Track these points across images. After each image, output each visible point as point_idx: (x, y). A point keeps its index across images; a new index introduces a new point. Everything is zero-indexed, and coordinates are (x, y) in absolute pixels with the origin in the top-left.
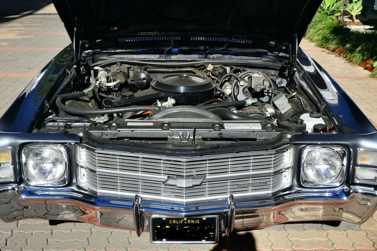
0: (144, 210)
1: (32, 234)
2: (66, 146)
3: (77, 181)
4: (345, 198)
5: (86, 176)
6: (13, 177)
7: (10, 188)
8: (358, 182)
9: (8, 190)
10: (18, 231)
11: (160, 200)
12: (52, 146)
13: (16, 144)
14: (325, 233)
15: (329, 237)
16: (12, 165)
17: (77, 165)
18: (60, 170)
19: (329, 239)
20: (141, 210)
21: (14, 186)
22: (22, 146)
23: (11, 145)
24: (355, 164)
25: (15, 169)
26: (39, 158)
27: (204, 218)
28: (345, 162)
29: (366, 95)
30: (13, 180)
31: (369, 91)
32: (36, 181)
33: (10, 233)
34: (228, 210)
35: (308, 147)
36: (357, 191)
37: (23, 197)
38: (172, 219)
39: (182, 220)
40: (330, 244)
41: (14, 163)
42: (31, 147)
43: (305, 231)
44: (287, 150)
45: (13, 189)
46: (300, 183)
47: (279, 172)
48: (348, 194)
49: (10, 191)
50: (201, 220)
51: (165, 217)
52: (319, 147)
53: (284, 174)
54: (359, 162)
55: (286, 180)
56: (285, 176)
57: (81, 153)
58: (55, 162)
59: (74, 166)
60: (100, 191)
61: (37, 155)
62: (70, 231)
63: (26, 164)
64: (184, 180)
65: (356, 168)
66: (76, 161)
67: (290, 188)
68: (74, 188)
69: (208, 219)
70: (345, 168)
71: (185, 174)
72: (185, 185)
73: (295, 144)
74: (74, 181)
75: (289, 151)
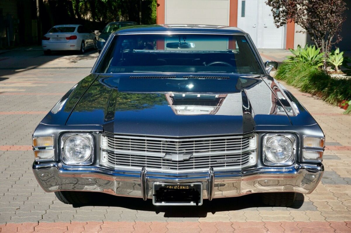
0: (148, 178)
1: (61, 212)
2: (93, 135)
3: (100, 161)
4: (295, 173)
5: (106, 157)
6: (54, 158)
7: (52, 165)
8: (304, 160)
9: (50, 167)
10: (50, 211)
11: (161, 172)
12: (82, 134)
13: (57, 132)
14: (288, 212)
15: (291, 214)
16: (53, 148)
17: (100, 149)
18: (88, 153)
19: (292, 216)
20: (146, 178)
21: (54, 164)
22: (62, 134)
23: (54, 133)
24: (302, 148)
25: (55, 152)
26: (73, 143)
27: (192, 185)
28: (295, 147)
29: (338, 127)
30: (53, 160)
31: (342, 124)
32: (71, 161)
33: (44, 212)
34: (209, 178)
35: (267, 134)
36: (304, 167)
37: (61, 171)
38: (169, 185)
39: (176, 186)
40: (292, 218)
41: (55, 147)
42: (67, 135)
43: (273, 211)
44: (252, 138)
45: (54, 166)
46: (263, 163)
47: (247, 154)
48: (297, 170)
49: (52, 168)
50: (190, 186)
51: (164, 184)
52: (276, 135)
53: (251, 156)
54: (305, 145)
55: (253, 160)
56: (252, 158)
57: (103, 140)
58: (85, 147)
59: (98, 150)
60: (117, 167)
61: (72, 141)
62: (90, 211)
63: (63, 148)
64: (177, 155)
65: (303, 150)
66: (99, 145)
67: (256, 166)
68: (98, 166)
69: (194, 185)
70: (295, 151)
71: (178, 152)
72: (178, 159)
73: (258, 133)
74: (98, 161)
75: (254, 138)
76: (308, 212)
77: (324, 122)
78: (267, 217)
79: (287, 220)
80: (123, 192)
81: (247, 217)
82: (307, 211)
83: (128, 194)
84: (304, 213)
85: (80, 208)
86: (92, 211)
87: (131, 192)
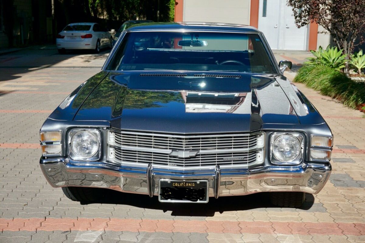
0: (154, 174)
1: (69, 209)
2: (100, 131)
3: (106, 157)
4: (303, 172)
5: (113, 154)
6: (61, 153)
7: (59, 160)
8: (311, 160)
9: (57, 162)
10: (58, 207)
11: (167, 168)
12: (90, 130)
13: (65, 128)
14: (297, 213)
15: (300, 215)
16: (61, 143)
17: (107, 145)
18: (95, 149)
19: (300, 217)
20: (153, 174)
21: (62, 159)
22: (69, 129)
23: (61, 129)
24: (310, 147)
25: (63, 147)
26: (80, 139)
27: (198, 182)
28: (302, 146)
29: (356, 130)
30: (61, 155)
31: (360, 127)
32: (77, 157)
33: (52, 208)
34: (215, 175)
35: (275, 133)
36: (311, 166)
37: (68, 167)
38: (175, 182)
39: (182, 183)
40: (300, 219)
41: (62, 142)
42: (75, 130)
43: (281, 212)
44: (260, 136)
45: (61, 161)
46: (271, 162)
47: (255, 152)
48: (304, 169)
49: (59, 163)
50: (196, 183)
51: (169, 181)
52: (284, 133)
53: (258, 154)
54: (313, 145)
55: (260, 158)
56: (259, 156)
57: (111, 136)
58: (93, 142)
59: (105, 145)
60: (124, 163)
61: (80, 136)
62: (97, 208)
63: (70, 144)
64: (184, 152)
65: (310, 149)
66: (106, 141)
67: (263, 164)
68: (105, 162)
69: (201, 183)
70: (303, 151)
71: (184, 149)
72: (185, 156)
73: (265, 131)
74: (105, 157)
75: (261, 137)
76: (317, 213)
77: (342, 126)
78: (275, 217)
79: (295, 220)
80: (130, 189)
81: (255, 217)
82: (315, 213)
83: (135, 190)
84: (313, 214)
85: (88, 205)
86: (99, 208)
87: (139, 189)
